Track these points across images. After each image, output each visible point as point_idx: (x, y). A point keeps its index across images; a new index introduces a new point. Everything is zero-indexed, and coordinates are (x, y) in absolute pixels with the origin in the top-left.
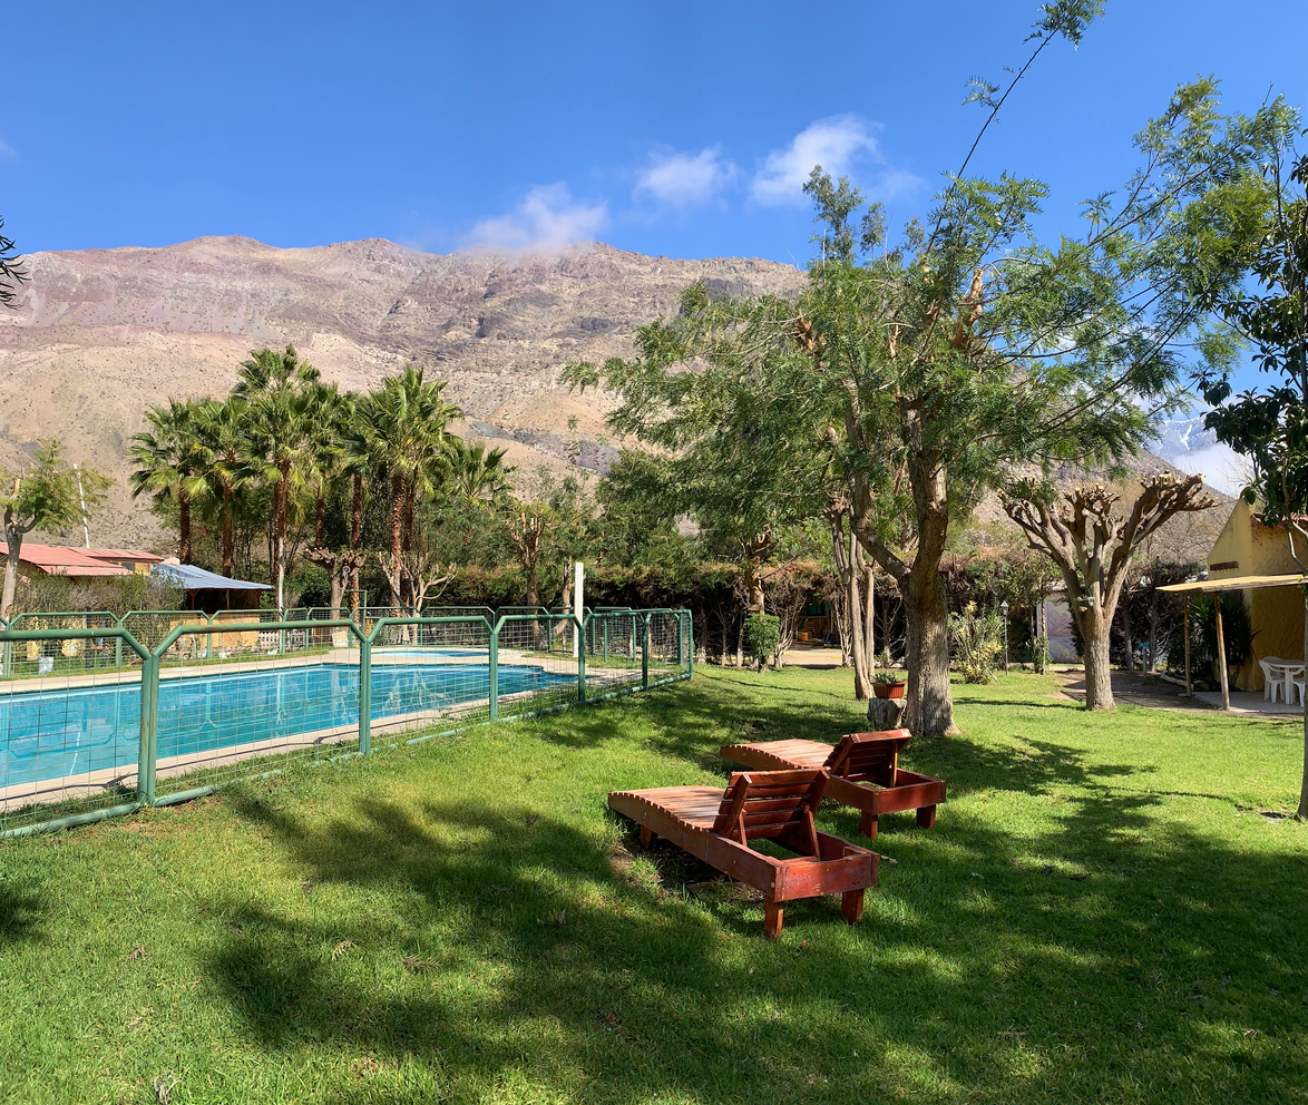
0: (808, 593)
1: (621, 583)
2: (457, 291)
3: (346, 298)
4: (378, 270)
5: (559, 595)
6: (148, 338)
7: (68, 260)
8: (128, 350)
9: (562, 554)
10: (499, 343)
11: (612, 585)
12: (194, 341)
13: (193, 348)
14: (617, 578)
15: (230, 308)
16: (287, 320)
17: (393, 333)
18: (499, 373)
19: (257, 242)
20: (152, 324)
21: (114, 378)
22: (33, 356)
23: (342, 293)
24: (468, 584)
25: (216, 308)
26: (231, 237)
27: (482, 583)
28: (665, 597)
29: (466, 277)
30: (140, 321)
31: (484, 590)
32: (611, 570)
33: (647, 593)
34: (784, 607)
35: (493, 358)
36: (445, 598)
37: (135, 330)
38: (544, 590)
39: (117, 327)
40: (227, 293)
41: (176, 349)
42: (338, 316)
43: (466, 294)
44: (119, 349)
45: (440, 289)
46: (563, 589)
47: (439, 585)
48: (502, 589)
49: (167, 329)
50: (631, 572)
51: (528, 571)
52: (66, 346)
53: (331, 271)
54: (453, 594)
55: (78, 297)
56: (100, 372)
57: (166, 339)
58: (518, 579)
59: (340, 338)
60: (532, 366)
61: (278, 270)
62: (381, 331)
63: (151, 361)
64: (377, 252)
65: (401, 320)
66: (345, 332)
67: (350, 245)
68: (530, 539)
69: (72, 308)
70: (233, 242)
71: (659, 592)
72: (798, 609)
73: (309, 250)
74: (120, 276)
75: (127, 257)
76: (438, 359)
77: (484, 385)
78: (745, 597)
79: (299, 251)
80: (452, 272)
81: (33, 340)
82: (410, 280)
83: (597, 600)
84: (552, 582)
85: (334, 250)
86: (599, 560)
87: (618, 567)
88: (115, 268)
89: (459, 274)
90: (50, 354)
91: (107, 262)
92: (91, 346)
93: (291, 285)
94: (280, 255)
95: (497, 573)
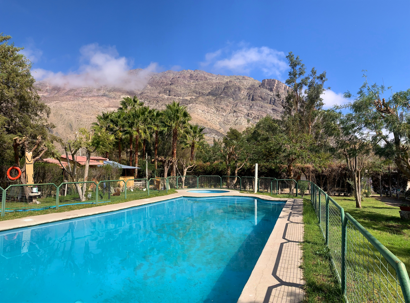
2: (162, 83)
6: (78, 99)
8: (73, 102)
13: (90, 101)
20: (79, 95)
21: (70, 110)
29: (165, 79)
30: (75, 94)
37: (74, 97)
39: (70, 96)
41: (85, 102)
43: (165, 84)
44: (70, 102)
45: (158, 82)
49: (83, 96)
56: (66, 108)
57: (83, 99)
63: (79, 105)
65: (146, 91)
76: (157, 102)
80: (161, 78)
82: (148, 80)
92: (63, 101)
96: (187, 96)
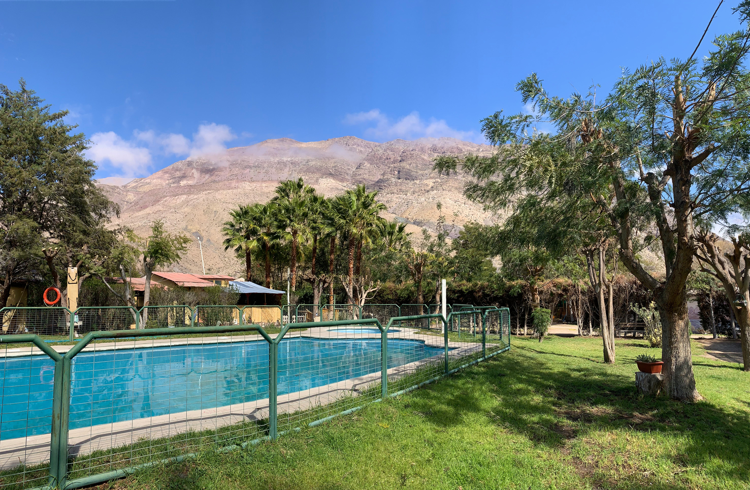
0: (561, 295)
1: (466, 290)
2: (388, 159)
3: (335, 163)
4: (351, 150)
5: (434, 297)
6: (243, 185)
8: (235, 191)
9: (434, 274)
10: (406, 182)
11: (461, 292)
12: (264, 185)
13: (263, 188)
14: (464, 288)
15: (281, 170)
17: (358, 177)
18: (406, 195)
19: (294, 140)
20: (245, 179)
21: (229, 203)
22: (196, 197)
23: (333, 161)
24: (388, 292)
25: (274, 170)
26: (282, 139)
27: (395, 291)
28: (488, 298)
29: (392, 153)
30: (240, 177)
31: (396, 295)
32: (460, 283)
33: (479, 296)
34: (549, 304)
35: (404, 188)
36: (377, 299)
37: (238, 182)
38: (426, 294)
39: (229, 181)
40: (279, 163)
41: (255, 189)
42: (331, 171)
43: (392, 160)
44: (231, 191)
45: (381, 158)
46: (436, 293)
47: (374, 292)
48: (405, 294)
49: (252, 181)
50: (471, 285)
51: (417, 284)
52: (208, 191)
53: (328, 151)
54: (381, 297)
56: (223, 200)
57: (251, 185)
58: (413, 289)
59: (332, 180)
60: (421, 191)
62: (352, 177)
63: (245, 194)
64: (351, 142)
65: (361, 172)
66: (334, 178)
67: (337, 139)
68: (418, 267)
70: (283, 141)
71: (485, 295)
72: (555, 304)
73: (318, 142)
74: (231, 160)
76: (380, 188)
77: (400, 200)
78: (528, 298)
79: (313, 143)
80: (385, 151)
82: (366, 154)
83: (453, 299)
84: (430, 291)
85: (330, 142)
86: (454, 278)
87: (464, 282)
88: (228, 157)
89: (388, 151)
90: (202, 196)
92: (219, 190)
94: (304, 145)
95: (401, 286)
96: (428, 179)
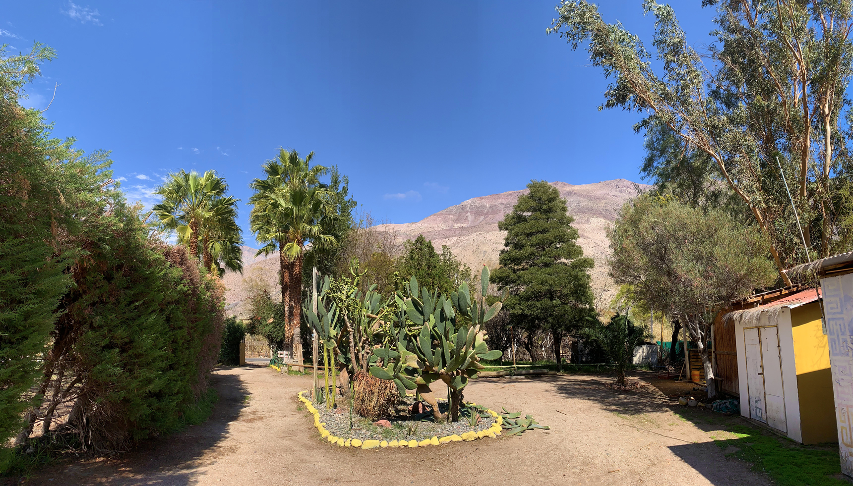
3: (605, 203)
4: (621, 191)
7: (483, 200)
16: (579, 214)
22: (466, 238)
23: (604, 201)
42: (602, 211)
52: (480, 232)
53: (599, 193)
55: (487, 214)
59: (602, 219)
61: (575, 193)
64: (621, 184)
66: (604, 217)
67: (608, 182)
69: (485, 218)
73: (590, 185)
74: (505, 203)
75: (508, 196)
79: (585, 185)
81: (467, 232)
85: (601, 184)
88: (503, 200)
90: (474, 236)
91: (500, 198)
93: (581, 199)
94: (576, 188)
